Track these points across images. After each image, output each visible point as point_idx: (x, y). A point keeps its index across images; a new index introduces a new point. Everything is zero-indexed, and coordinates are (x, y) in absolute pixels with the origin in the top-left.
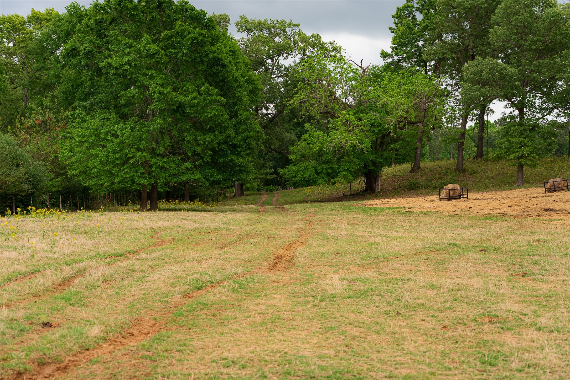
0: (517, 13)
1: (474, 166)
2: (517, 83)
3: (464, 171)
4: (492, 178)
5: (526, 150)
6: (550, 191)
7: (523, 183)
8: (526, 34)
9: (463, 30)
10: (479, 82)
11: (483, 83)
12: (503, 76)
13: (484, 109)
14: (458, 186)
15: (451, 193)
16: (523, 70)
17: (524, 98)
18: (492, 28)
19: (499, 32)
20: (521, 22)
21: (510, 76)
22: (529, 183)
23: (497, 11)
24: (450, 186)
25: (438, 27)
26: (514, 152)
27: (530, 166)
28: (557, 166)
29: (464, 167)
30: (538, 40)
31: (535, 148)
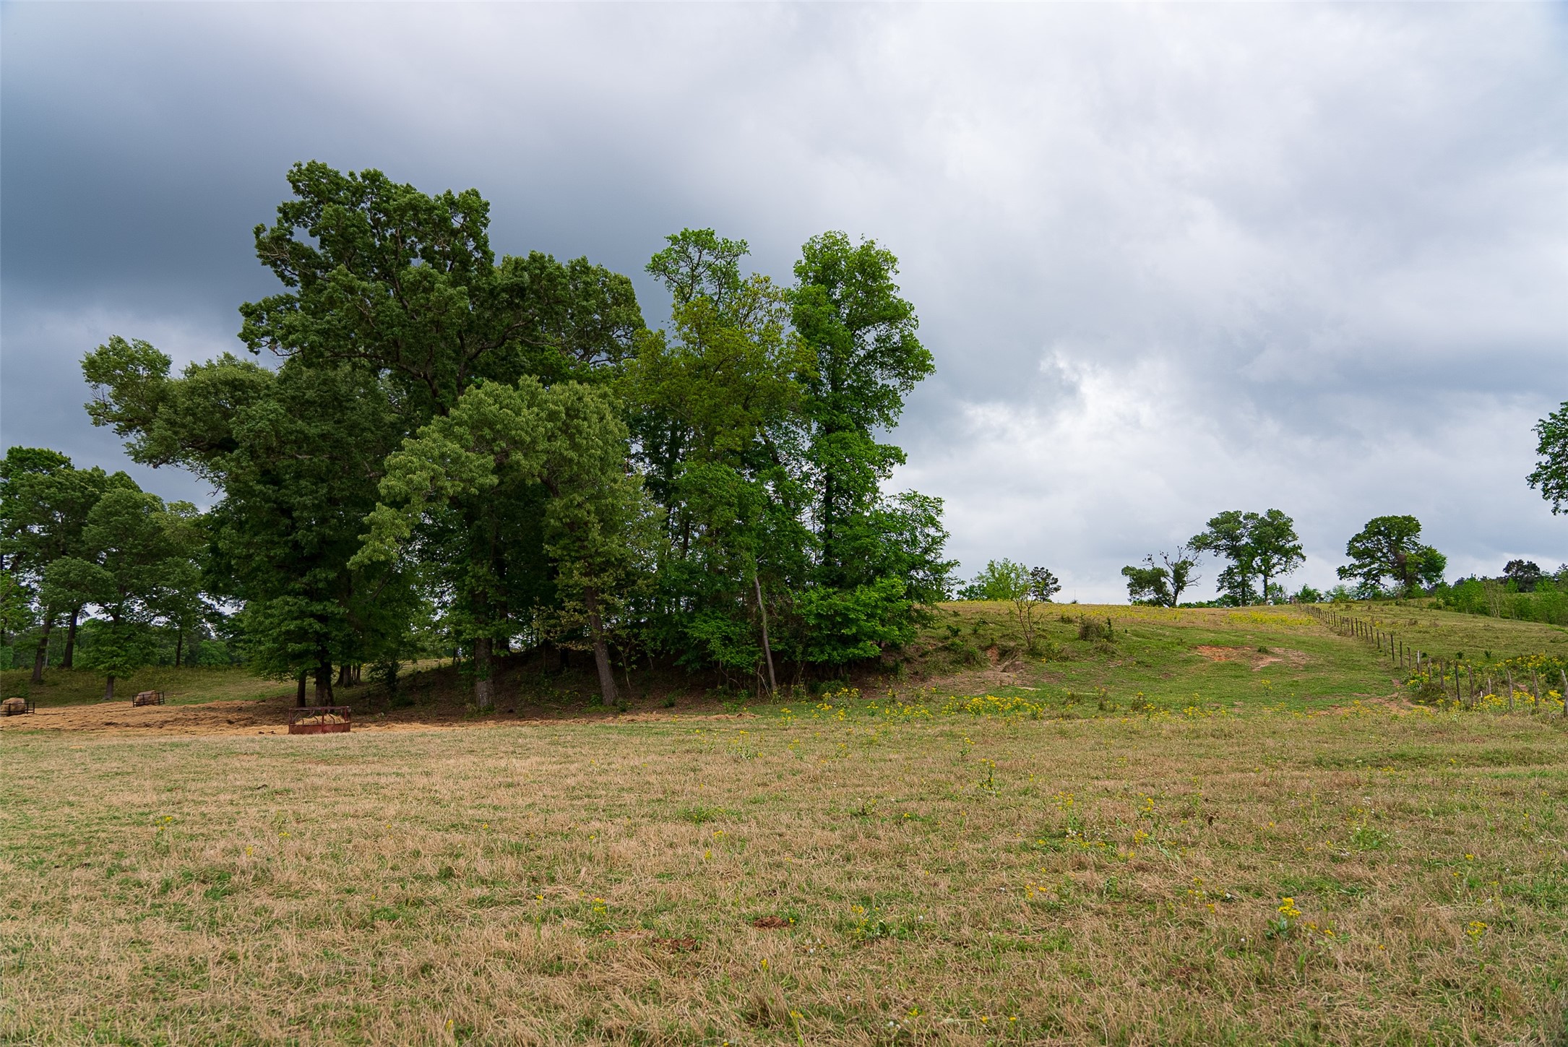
0: (117, 513)
1: (56, 677)
2: (114, 589)
3: (41, 682)
4: (77, 690)
5: (118, 660)
6: (139, 704)
7: (113, 696)
8: (127, 537)
9: (53, 523)
10: (63, 585)
11: (73, 586)
12: (96, 580)
13: (76, 611)
14: (22, 701)
15: (12, 708)
16: (121, 574)
17: (120, 604)
18: (87, 526)
19: (94, 531)
20: (121, 523)
21: (104, 581)
22: (120, 696)
23: (94, 508)
24: (12, 700)
25: (21, 517)
26: (103, 662)
27: (123, 678)
28: (157, 677)
29: (43, 677)
30: (139, 544)
31: (130, 658)
